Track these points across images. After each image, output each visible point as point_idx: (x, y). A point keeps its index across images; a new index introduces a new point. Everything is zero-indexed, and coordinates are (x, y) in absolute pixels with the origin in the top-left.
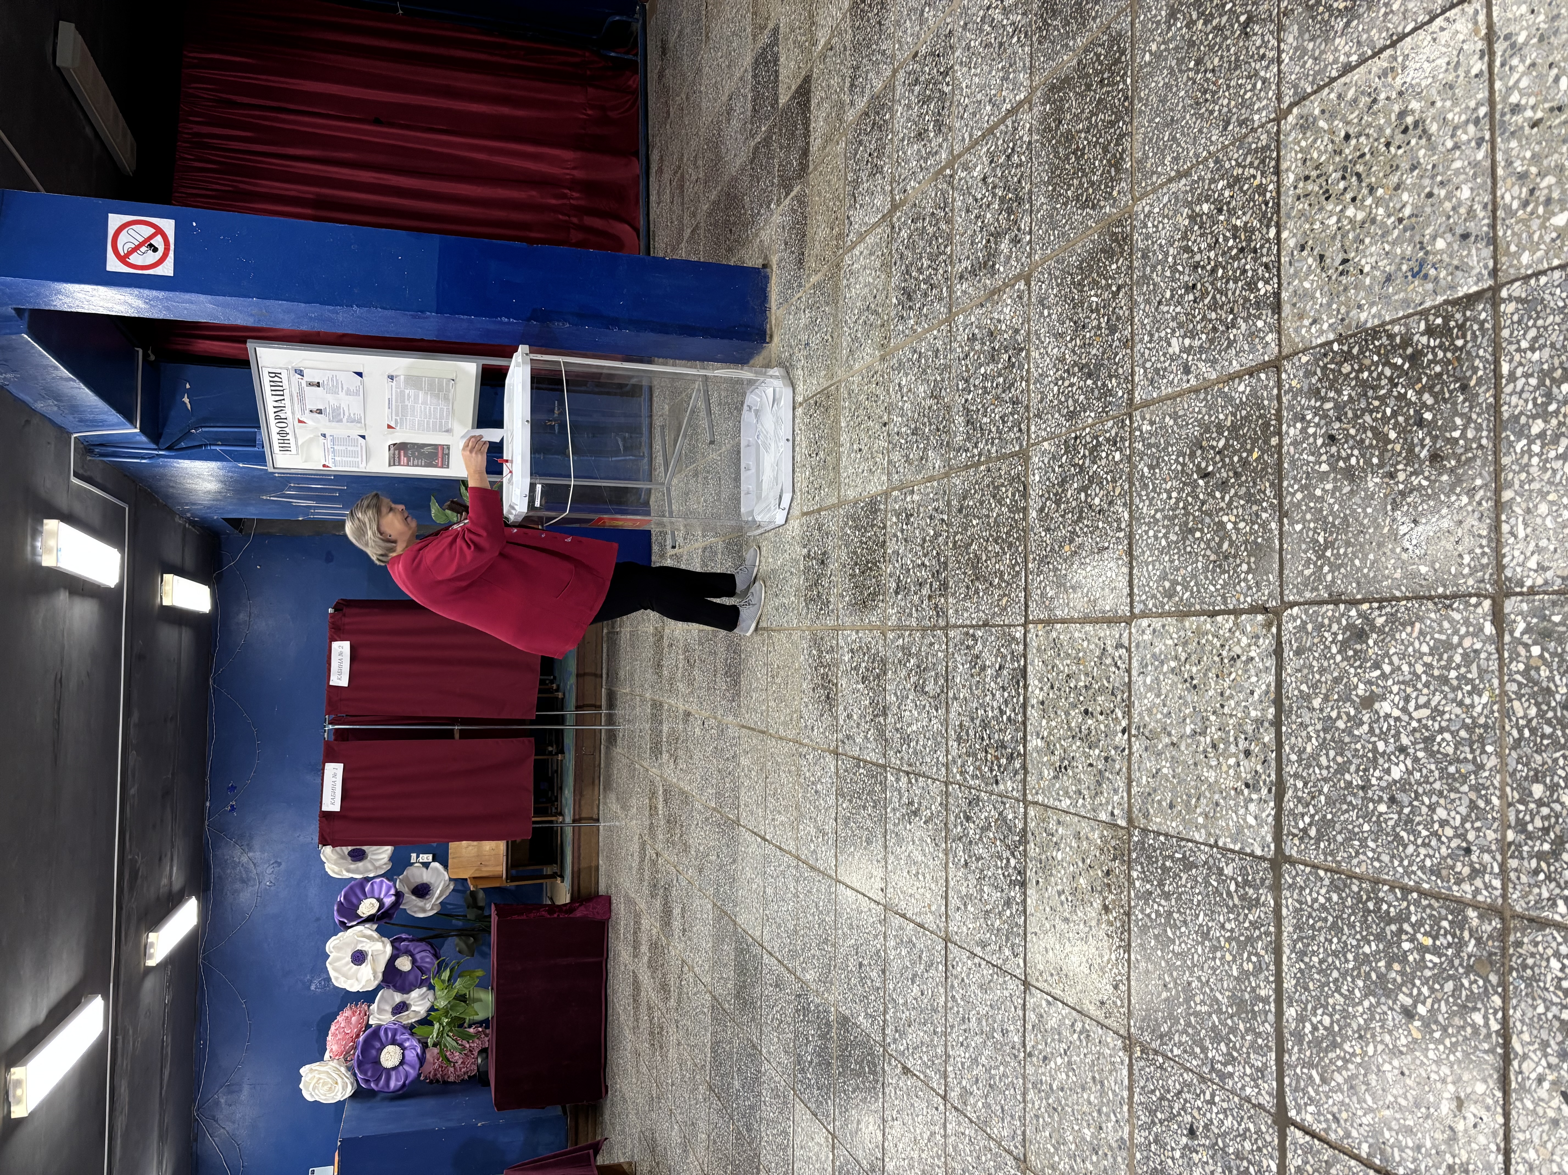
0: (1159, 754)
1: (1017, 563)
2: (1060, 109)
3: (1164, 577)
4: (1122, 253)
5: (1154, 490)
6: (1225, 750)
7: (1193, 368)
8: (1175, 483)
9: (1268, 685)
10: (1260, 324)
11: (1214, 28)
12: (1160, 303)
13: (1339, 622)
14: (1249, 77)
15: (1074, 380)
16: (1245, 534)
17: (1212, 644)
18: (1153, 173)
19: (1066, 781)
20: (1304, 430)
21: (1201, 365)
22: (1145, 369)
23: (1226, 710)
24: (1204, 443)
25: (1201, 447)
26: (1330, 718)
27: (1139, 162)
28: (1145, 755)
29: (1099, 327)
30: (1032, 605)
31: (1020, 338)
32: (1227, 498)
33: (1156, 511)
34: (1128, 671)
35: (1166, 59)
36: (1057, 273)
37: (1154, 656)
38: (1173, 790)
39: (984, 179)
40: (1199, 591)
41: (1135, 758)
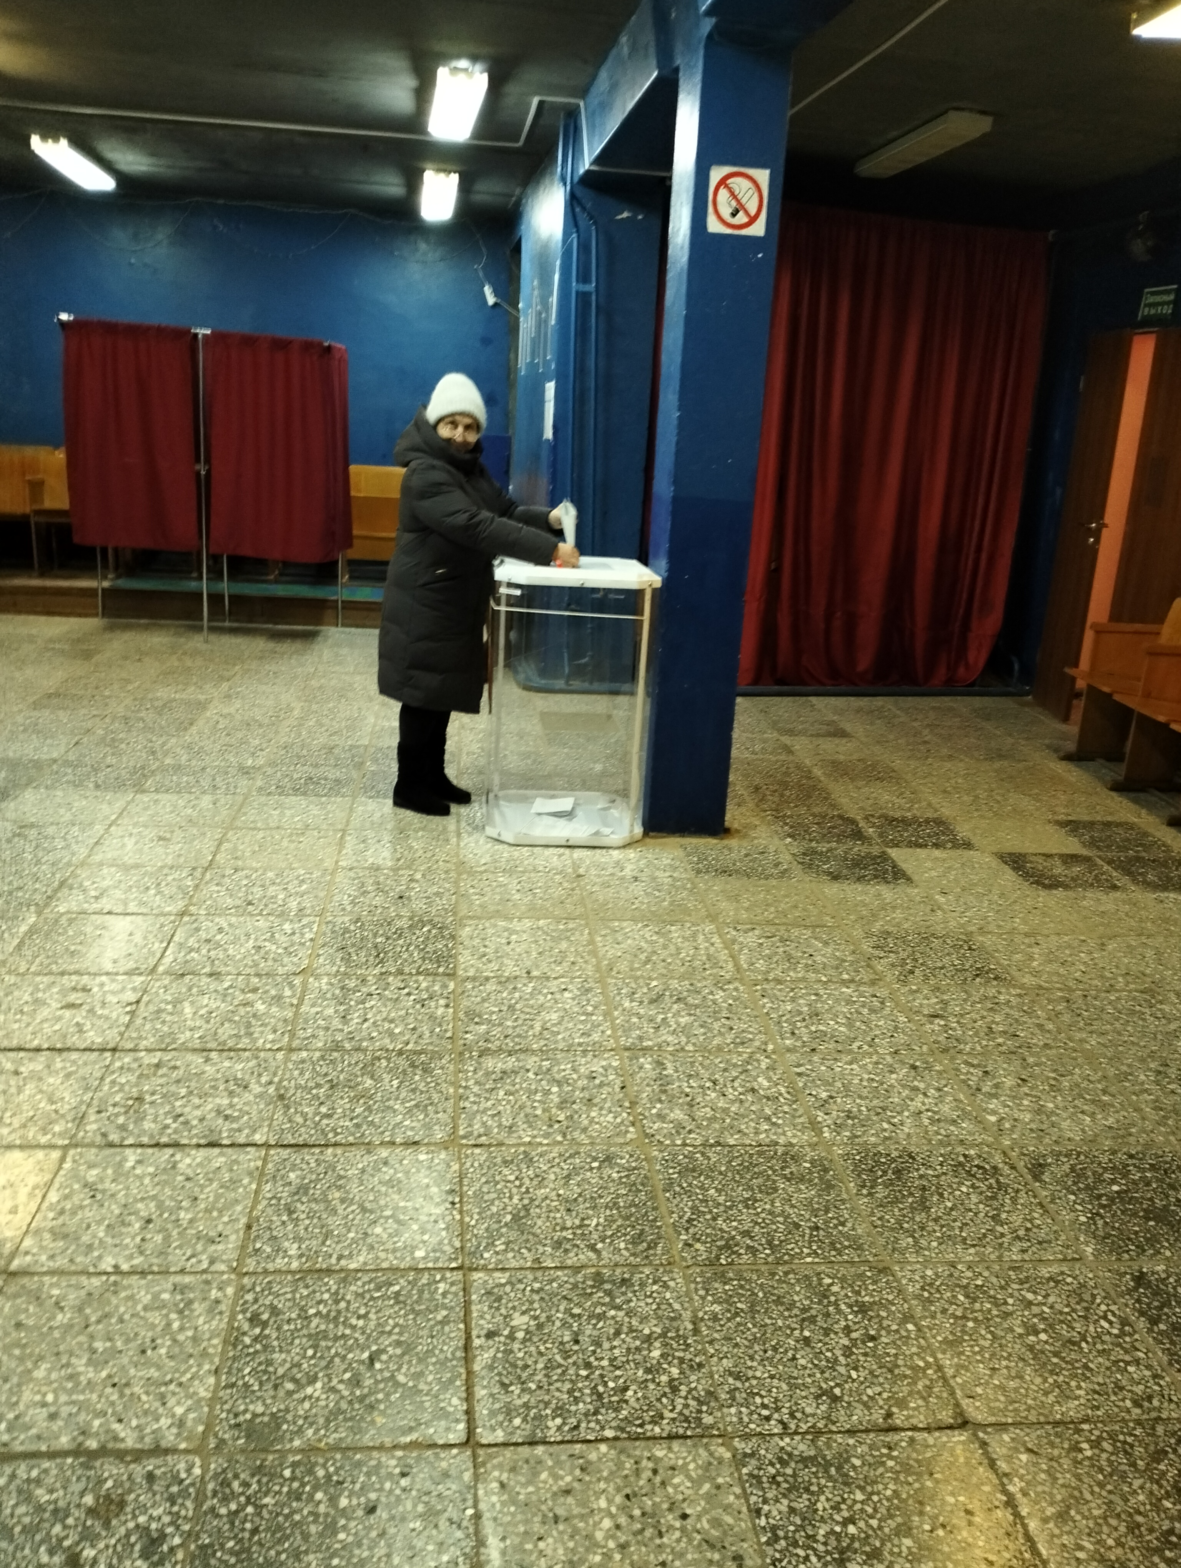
0: (80, 1310)
1: (337, 1134)
2: (802, 1180)
3: (275, 1311)
4: (634, 1255)
5: (372, 1298)
6: (64, 1389)
7: (491, 1342)
8: (372, 1325)
9: (123, 1440)
10: (517, 1421)
11: (836, 1360)
12: (570, 1300)
13: (171, 1523)
14: (776, 1400)
15: (515, 1200)
16: (296, 1409)
17: (185, 1372)
18: (707, 1290)
19: (81, 1197)
20: (390, 1475)
21: (492, 1352)
22: (504, 1285)
23: (109, 1390)
24: (407, 1358)
25: (403, 1354)
26: (67, 1516)
27: (723, 1275)
28: (83, 1293)
29: (564, 1228)
30: (285, 1153)
31: (576, 1134)
32: (341, 1387)
33: (349, 1302)
34: (182, 1271)
35: (820, 1303)
36: (633, 1178)
37: (190, 1302)
38: (37, 1327)
39: (753, 1090)
40: (248, 1354)
41: (84, 1280)
